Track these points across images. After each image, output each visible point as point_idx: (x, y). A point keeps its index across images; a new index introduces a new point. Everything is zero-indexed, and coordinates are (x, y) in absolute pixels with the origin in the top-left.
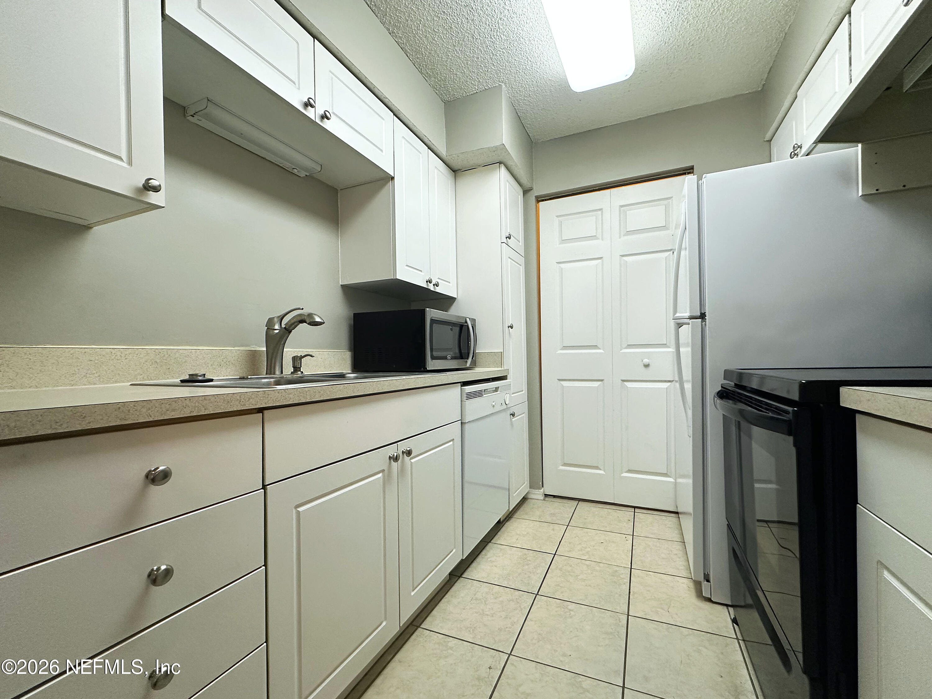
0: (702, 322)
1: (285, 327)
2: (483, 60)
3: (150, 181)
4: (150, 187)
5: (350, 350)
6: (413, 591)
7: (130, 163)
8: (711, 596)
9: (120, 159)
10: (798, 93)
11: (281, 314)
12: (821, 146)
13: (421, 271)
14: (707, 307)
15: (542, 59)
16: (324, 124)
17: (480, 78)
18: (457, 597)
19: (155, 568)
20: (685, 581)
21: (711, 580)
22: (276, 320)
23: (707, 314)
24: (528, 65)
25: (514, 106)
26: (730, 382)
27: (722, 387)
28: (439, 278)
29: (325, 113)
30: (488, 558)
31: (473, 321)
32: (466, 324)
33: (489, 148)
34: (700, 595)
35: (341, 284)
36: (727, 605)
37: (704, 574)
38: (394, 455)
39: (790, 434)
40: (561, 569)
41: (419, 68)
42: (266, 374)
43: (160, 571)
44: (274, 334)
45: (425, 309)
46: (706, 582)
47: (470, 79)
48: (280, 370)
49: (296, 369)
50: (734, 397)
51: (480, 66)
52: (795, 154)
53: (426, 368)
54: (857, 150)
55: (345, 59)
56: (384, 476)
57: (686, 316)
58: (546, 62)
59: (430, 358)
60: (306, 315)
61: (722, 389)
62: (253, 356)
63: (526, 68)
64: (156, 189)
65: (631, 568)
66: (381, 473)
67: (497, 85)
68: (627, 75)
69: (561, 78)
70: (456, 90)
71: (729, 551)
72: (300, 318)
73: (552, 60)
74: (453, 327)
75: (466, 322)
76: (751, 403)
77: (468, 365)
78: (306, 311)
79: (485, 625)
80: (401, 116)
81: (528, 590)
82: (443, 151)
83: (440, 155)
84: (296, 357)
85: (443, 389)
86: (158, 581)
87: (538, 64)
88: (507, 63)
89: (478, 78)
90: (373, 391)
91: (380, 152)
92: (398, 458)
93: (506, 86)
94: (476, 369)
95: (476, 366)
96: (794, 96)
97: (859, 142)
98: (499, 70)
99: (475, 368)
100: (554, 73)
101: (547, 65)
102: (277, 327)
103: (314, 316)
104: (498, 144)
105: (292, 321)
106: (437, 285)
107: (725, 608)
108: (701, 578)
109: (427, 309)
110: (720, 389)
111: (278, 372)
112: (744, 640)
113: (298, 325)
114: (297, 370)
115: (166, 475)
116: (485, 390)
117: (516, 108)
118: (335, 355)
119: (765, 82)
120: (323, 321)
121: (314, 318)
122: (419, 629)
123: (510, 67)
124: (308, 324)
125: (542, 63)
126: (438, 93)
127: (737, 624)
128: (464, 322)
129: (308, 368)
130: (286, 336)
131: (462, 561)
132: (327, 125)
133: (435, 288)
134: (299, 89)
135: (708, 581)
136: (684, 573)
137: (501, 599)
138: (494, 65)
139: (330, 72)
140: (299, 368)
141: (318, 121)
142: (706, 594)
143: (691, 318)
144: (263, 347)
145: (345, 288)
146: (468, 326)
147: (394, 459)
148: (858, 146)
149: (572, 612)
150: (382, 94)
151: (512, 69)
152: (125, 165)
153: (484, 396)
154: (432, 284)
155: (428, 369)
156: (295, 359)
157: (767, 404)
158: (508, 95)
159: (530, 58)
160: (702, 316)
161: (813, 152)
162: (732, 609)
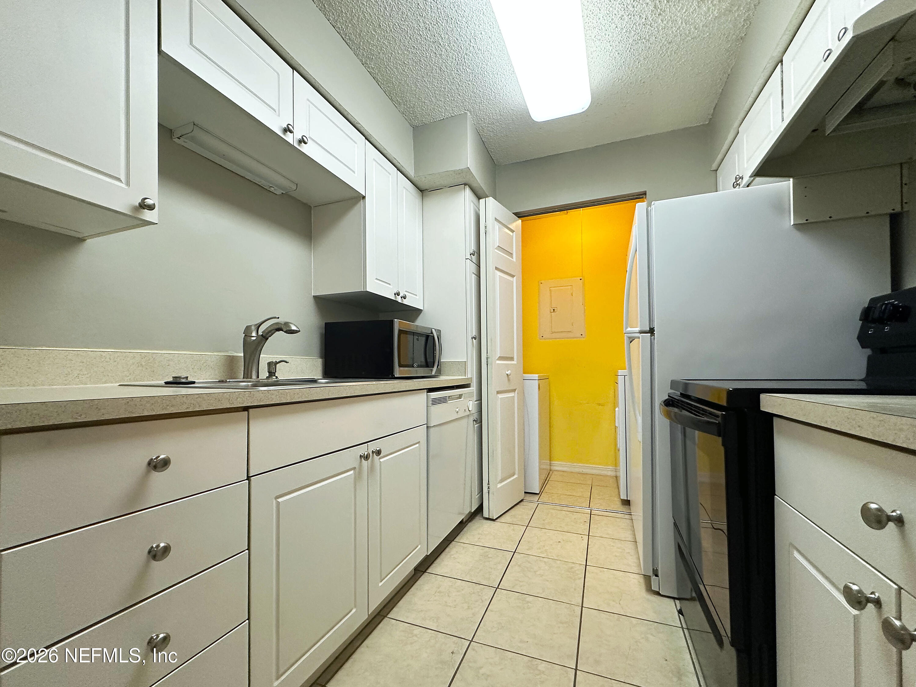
0: (651, 336)
1: (262, 334)
2: (449, 90)
3: (146, 200)
4: (145, 205)
5: (321, 357)
6: (381, 582)
7: (128, 184)
8: (659, 589)
9: (119, 180)
10: (740, 129)
11: (258, 322)
12: (758, 179)
13: (390, 284)
14: (655, 322)
15: (505, 91)
16: (301, 148)
17: (447, 106)
18: (422, 590)
19: (154, 546)
20: (637, 576)
21: (660, 575)
22: (253, 328)
23: (655, 329)
24: (492, 96)
25: (478, 132)
26: (676, 392)
27: (669, 396)
28: (406, 291)
29: (303, 138)
30: (451, 555)
31: (439, 331)
32: (432, 335)
33: (454, 171)
34: (649, 589)
35: (313, 295)
36: (674, 598)
37: (653, 569)
38: (365, 454)
39: (719, 436)
40: (519, 566)
41: (390, 96)
42: (244, 378)
43: (159, 548)
44: (252, 340)
45: (393, 320)
46: (654, 577)
47: (437, 106)
48: (256, 374)
49: (272, 373)
50: (678, 404)
51: (447, 95)
52: (737, 184)
53: (394, 375)
54: (790, 183)
55: (321, 88)
56: (355, 473)
57: (636, 331)
58: (508, 94)
59: (397, 365)
60: (283, 324)
61: (669, 398)
62: (231, 361)
63: (490, 98)
64: (151, 208)
65: (586, 565)
66: (352, 470)
67: (463, 113)
68: (583, 109)
69: (523, 109)
70: (424, 116)
71: (675, 547)
72: (277, 326)
73: (514, 92)
74: (419, 337)
75: (432, 333)
76: (692, 409)
77: (433, 373)
78: (282, 320)
79: (449, 615)
80: (371, 140)
81: (489, 584)
82: (411, 173)
83: (409, 175)
84: (271, 363)
85: (410, 394)
86: (157, 558)
87: (502, 95)
88: (472, 94)
89: (445, 106)
90: (346, 394)
91: (353, 173)
92: (368, 457)
93: (471, 114)
94: (441, 377)
95: (441, 374)
96: (736, 132)
97: (790, 177)
98: (465, 100)
99: (439, 376)
100: (516, 103)
101: (510, 96)
102: (254, 334)
103: (290, 325)
104: (463, 167)
105: (269, 329)
106: (404, 297)
107: (672, 600)
108: (650, 573)
109: (396, 320)
110: (667, 397)
111: (254, 377)
112: (688, 629)
113: (274, 333)
114: (272, 375)
115: (166, 463)
116: (449, 397)
117: (480, 134)
118: (307, 361)
119: (712, 116)
120: (298, 330)
121: (290, 327)
122: (386, 618)
123: (474, 97)
124: (285, 332)
125: (505, 94)
126: (407, 119)
127: (682, 615)
128: (430, 332)
129: (282, 373)
130: (263, 342)
131: (427, 557)
132: (304, 148)
133: (402, 300)
134: (279, 115)
135: (657, 576)
136: (635, 570)
137: (463, 592)
138: (460, 95)
139: (308, 100)
140: (274, 373)
141: (296, 145)
142: (655, 588)
143: (641, 332)
144: (241, 353)
145: (317, 298)
146: (433, 337)
147: (365, 457)
148: (790, 181)
149: (529, 604)
150: (355, 120)
151: (477, 99)
152: (123, 186)
153: (449, 402)
154: (400, 297)
155: (395, 376)
156: (269, 364)
157: (703, 410)
158: (473, 122)
159: (493, 90)
160: (651, 331)
161: (752, 184)
162: (678, 601)
